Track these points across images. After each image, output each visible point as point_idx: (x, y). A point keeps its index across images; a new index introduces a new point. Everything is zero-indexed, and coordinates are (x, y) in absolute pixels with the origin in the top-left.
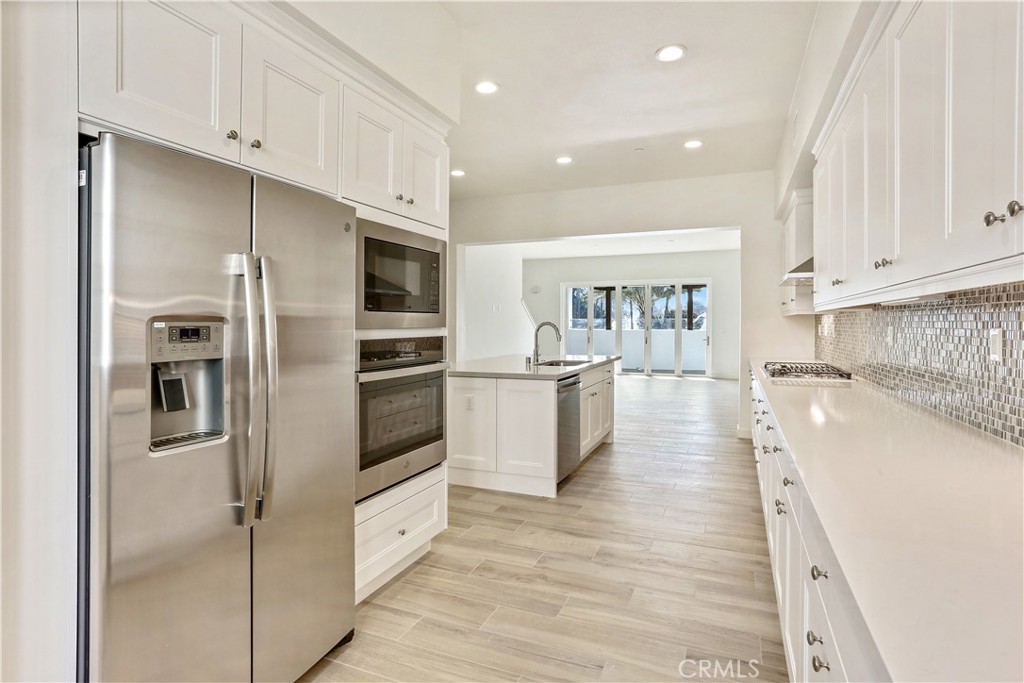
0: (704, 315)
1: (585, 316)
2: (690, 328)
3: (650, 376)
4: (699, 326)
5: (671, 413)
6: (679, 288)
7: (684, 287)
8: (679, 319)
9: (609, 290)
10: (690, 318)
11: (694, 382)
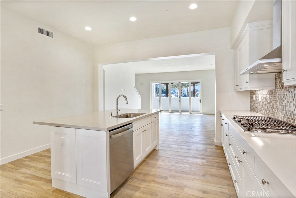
0: (199, 92)
1: (159, 93)
2: (194, 97)
3: (180, 113)
4: (197, 96)
5: (187, 131)
6: (190, 84)
7: (192, 83)
8: (190, 94)
9: (167, 84)
10: (194, 94)
11: (195, 115)
